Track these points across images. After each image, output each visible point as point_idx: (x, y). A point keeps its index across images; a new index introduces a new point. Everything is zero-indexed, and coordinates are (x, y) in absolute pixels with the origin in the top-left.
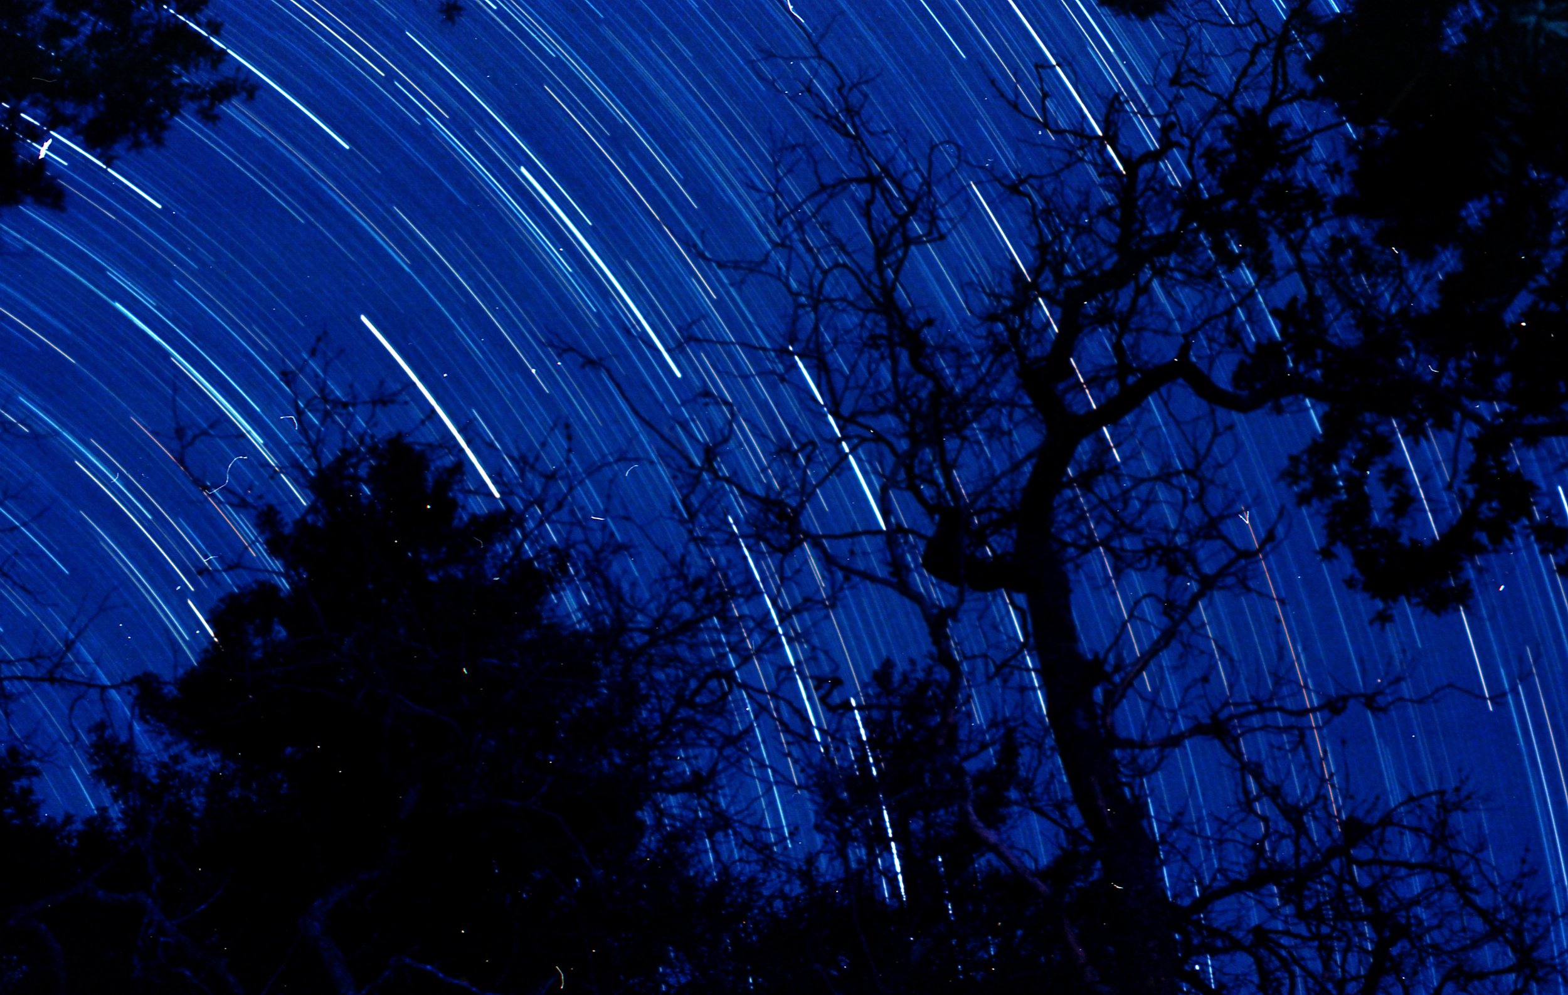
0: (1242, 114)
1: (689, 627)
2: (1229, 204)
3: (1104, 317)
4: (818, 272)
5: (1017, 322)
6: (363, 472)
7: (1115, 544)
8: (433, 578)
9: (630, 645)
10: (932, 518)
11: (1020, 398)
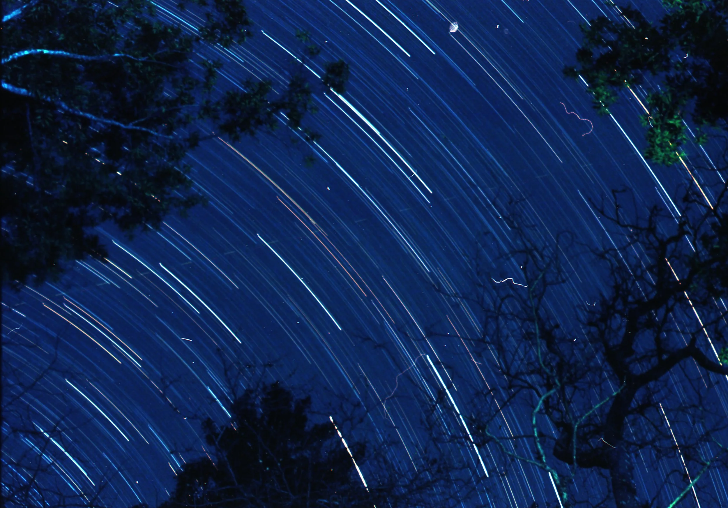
0: (721, 217)
1: (429, 485)
2: (715, 265)
3: (650, 324)
4: (498, 298)
5: (604, 327)
6: (257, 402)
7: (657, 444)
8: (293, 457)
9: (397, 494)
10: (559, 430)
11: (606, 366)
